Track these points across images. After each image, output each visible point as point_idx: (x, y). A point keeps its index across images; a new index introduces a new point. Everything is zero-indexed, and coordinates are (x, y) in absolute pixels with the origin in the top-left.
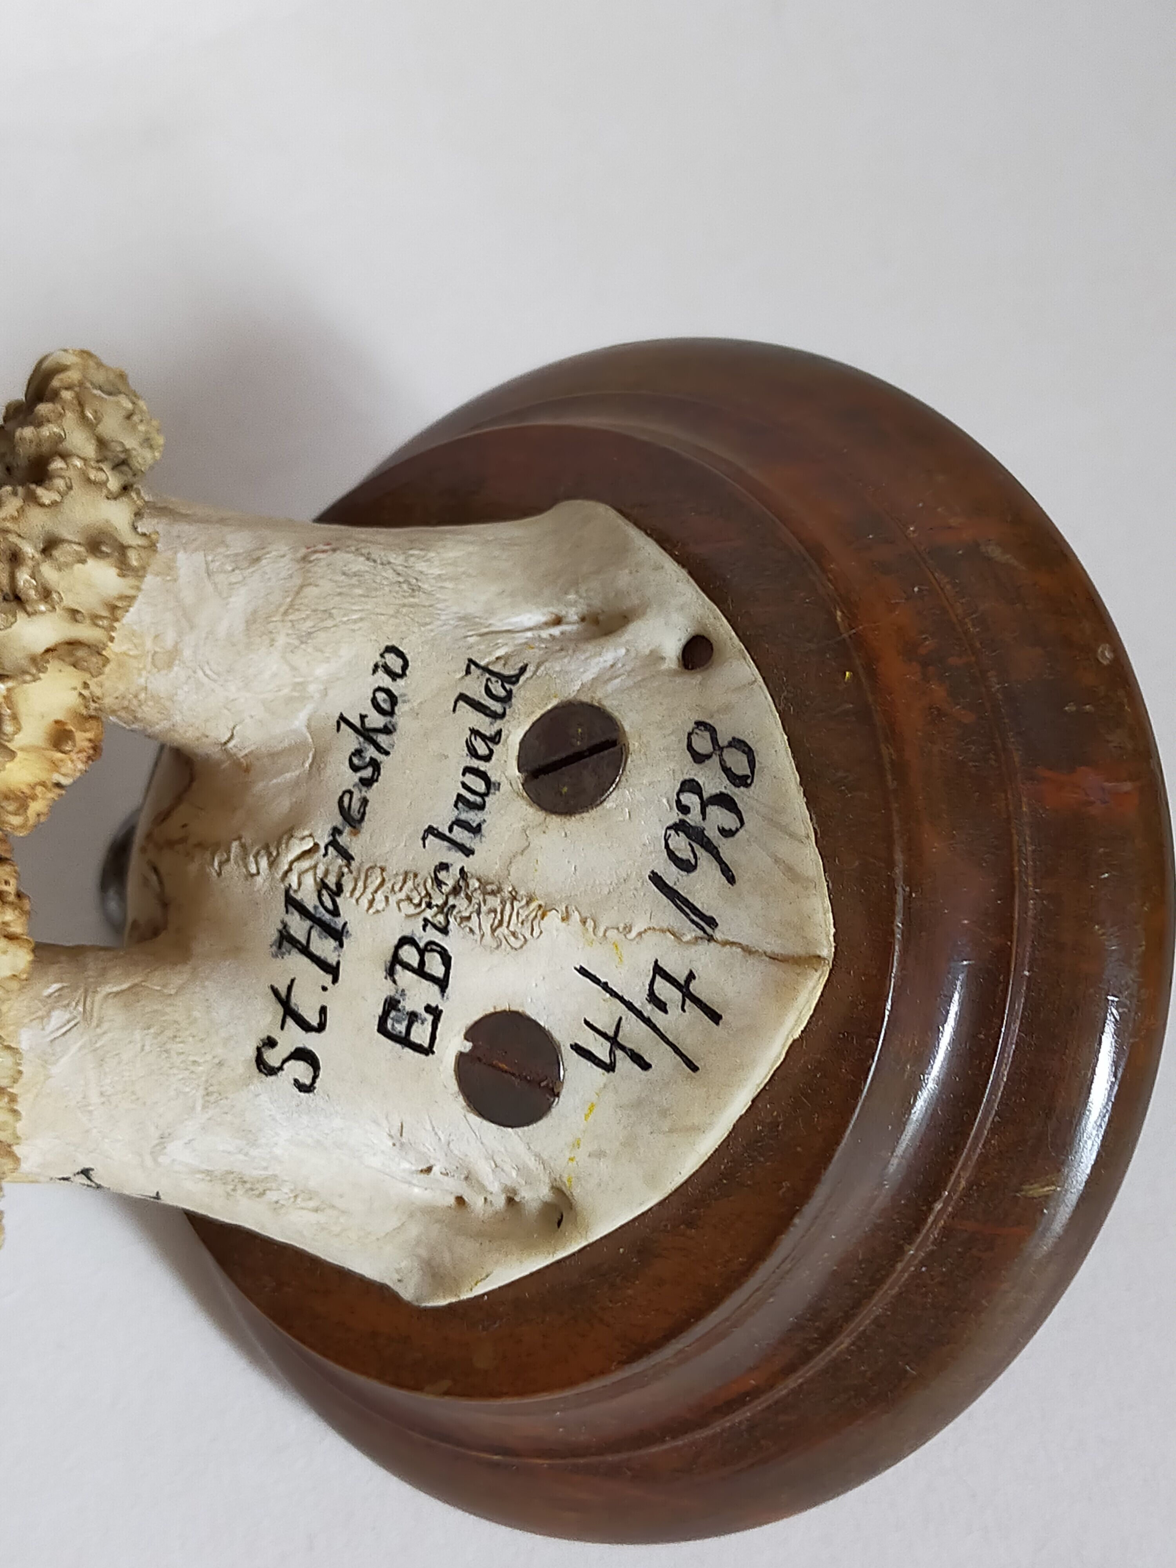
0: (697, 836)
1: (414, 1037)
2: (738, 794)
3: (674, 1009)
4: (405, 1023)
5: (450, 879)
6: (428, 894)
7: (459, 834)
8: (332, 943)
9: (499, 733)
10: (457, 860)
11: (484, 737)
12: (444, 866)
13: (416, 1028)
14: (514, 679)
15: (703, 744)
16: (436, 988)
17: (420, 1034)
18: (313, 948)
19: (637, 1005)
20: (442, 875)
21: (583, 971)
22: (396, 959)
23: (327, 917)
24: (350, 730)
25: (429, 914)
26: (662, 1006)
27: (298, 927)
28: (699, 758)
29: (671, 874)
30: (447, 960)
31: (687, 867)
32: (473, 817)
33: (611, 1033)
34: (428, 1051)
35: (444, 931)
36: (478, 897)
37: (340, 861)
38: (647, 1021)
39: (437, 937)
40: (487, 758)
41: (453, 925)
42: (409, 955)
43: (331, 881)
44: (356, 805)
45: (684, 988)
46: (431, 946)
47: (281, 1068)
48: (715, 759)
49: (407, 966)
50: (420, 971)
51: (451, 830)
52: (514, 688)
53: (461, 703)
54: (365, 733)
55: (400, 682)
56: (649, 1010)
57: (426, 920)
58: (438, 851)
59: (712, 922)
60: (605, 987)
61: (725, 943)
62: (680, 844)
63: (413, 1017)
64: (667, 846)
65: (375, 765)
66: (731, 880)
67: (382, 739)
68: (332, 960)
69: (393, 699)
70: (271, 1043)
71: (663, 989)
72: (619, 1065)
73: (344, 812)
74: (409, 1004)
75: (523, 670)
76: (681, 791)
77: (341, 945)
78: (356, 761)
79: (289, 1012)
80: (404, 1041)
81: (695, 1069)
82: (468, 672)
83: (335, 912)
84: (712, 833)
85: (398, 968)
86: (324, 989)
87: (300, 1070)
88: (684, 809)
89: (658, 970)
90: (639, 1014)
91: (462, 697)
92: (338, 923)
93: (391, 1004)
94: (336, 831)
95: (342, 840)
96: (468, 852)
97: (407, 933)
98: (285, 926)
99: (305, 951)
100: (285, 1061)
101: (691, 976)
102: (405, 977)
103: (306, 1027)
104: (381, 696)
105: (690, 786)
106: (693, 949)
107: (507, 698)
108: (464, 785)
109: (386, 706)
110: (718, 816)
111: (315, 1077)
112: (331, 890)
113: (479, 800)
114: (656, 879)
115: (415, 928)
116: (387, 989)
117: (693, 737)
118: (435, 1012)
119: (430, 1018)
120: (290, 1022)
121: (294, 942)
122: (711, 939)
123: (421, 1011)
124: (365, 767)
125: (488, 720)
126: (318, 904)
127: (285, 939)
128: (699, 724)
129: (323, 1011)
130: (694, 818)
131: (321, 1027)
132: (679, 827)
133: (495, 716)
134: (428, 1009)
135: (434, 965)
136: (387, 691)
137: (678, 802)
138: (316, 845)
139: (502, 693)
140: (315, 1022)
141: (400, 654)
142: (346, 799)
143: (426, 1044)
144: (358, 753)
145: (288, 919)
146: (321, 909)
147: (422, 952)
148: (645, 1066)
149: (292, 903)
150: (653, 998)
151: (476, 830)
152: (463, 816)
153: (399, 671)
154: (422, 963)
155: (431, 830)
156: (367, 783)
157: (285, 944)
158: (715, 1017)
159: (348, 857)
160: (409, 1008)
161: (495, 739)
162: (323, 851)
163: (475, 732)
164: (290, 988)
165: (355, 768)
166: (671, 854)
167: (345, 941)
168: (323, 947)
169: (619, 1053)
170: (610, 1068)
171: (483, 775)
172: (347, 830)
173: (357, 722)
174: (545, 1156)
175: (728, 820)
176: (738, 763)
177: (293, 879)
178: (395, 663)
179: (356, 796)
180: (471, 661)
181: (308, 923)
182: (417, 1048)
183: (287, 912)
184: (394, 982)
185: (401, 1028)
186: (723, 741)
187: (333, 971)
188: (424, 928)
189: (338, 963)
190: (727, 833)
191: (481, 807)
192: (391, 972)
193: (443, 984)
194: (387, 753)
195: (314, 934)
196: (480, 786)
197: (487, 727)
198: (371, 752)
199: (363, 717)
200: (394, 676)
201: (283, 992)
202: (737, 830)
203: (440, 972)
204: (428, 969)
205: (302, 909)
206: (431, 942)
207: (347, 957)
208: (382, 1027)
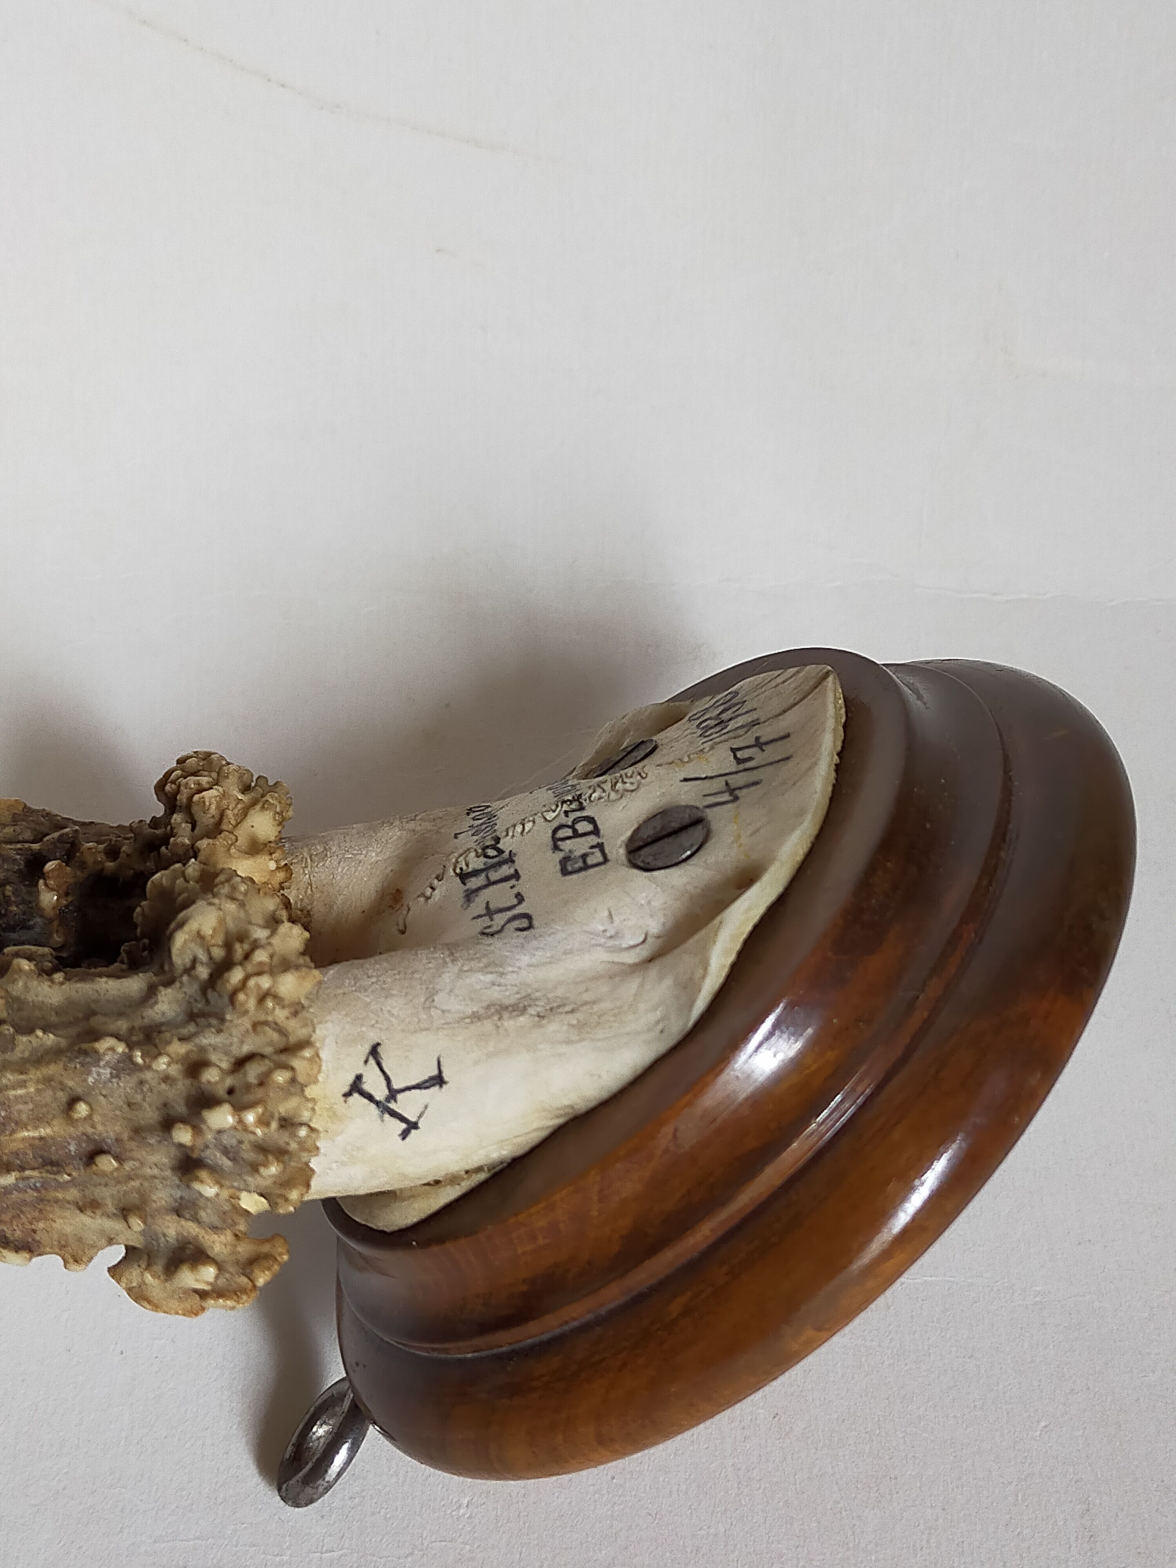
1: (591, 863)
3: (756, 754)
4: (581, 863)
8: (506, 866)
13: (590, 858)
16: (592, 837)
17: (594, 859)
18: (494, 880)
19: (733, 770)
22: (555, 841)
23: (496, 859)
25: (566, 807)
26: (750, 759)
27: (475, 883)
30: (591, 820)
33: (723, 789)
34: (606, 864)
35: (581, 808)
36: (594, 785)
38: (746, 770)
39: (580, 814)
41: (586, 802)
42: (564, 833)
43: (489, 841)
45: (756, 745)
46: (576, 821)
49: (565, 839)
50: (576, 835)
56: (741, 766)
57: (566, 812)
60: (706, 777)
63: (585, 856)
68: (512, 871)
70: (488, 928)
71: (745, 754)
72: (739, 795)
74: (577, 854)
77: (513, 861)
79: (493, 912)
80: (585, 869)
83: (500, 852)
84: (728, 716)
85: (560, 844)
86: (513, 887)
87: (518, 923)
89: (736, 751)
90: (736, 772)
92: (506, 855)
93: (564, 862)
97: (556, 826)
98: (467, 891)
99: (490, 883)
100: (503, 927)
101: (758, 739)
102: (567, 845)
103: (509, 908)
106: (751, 732)
111: (530, 921)
112: (491, 845)
115: (559, 821)
116: (558, 854)
118: (600, 846)
119: (597, 850)
120: (496, 916)
121: (478, 890)
122: (759, 724)
123: (586, 850)
126: (484, 861)
127: (470, 896)
129: (518, 895)
130: (713, 724)
131: (521, 900)
132: (707, 731)
134: (593, 846)
135: (583, 827)
140: (515, 901)
143: (602, 860)
145: (468, 886)
146: (489, 860)
147: (572, 827)
148: (756, 784)
149: (463, 877)
150: (740, 761)
154: (575, 831)
157: (472, 897)
160: (579, 854)
164: (487, 907)
167: (515, 857)
168: (501, 873)
169: (737, 792)
170: (736, 798)
175: (737, 707)
177: (462, 865)
181: (483, 875)
182: (597, 866)
183: (465, 883)
184: (561, 850)
185: (579, 865)
187: (516, 876)
188: (567, 816)
189: (516, 871)
192: (556, 848)
193: (596, 832)
195: (491, 873)
201: (483, 913)
202: (744, 704)
203: (590, 827)
204: (580, 831)
205: (476, 873)
206: (575, 819)
207: (520, 863)
208: (566, 873)
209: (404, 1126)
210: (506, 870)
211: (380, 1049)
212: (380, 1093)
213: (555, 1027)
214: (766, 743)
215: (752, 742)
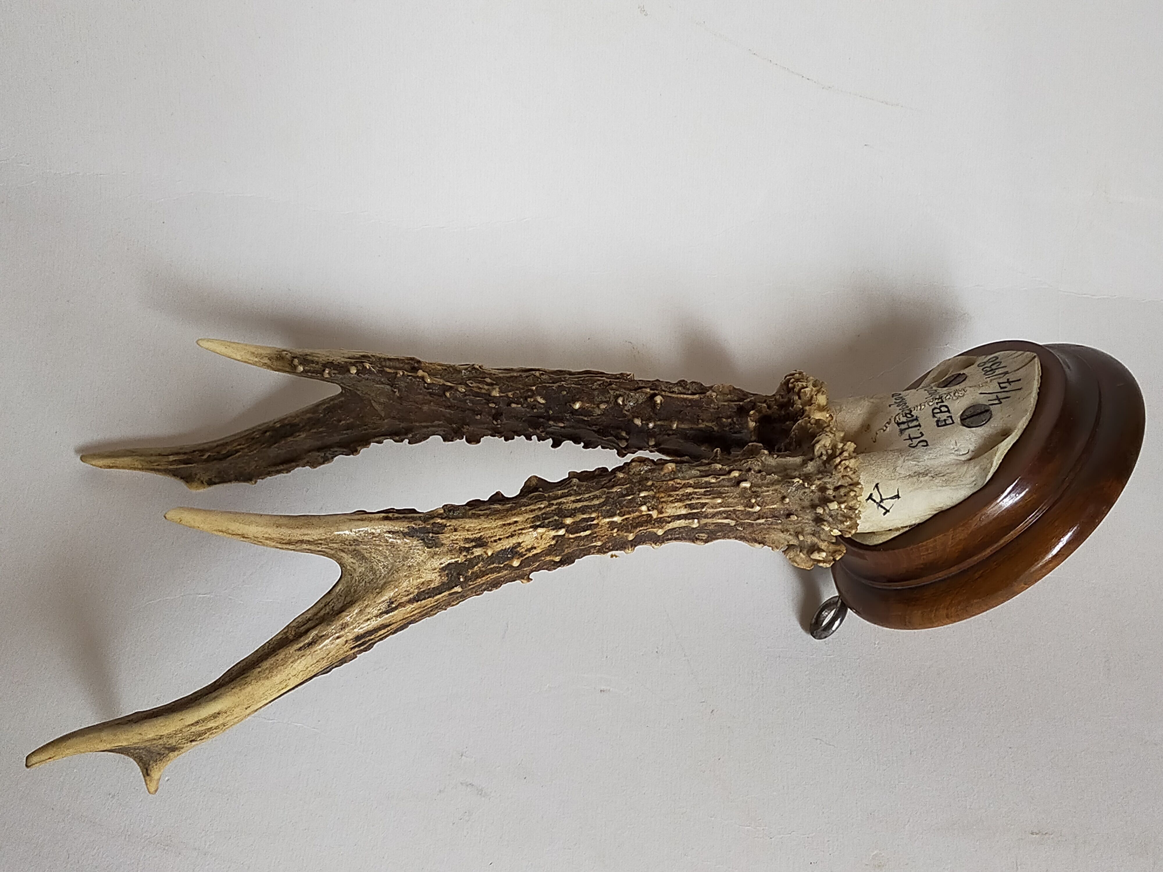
3: (1008, 386)
8: (915, 421)
13: (947, 421)
16: (947, 413)
17: (949, 422)
18: (911, 426)
19: (999, 391)
21: (981, 394)
22: (933, 413)
23: (911, 419)
25: (937, 401)
26: (1005, 387)
27: (903, 426)
30: (946, 406)
33: (996, 398)
34: (953, 424)
35: (942, 402)
38: (1004, 392)
39: (941, 404)
42: (935, 411)
45: (1008, 382)
46: (941, 406)
47: (917, 445)
49: (937, 413)
50: (941, 412)
56: (1002, 390)
59: (1007, 372)
60: (988, 393)
63: (945, 420)
64: (986, 374)
68: (917, 423)
70: (911, 444)
71: (1003, 385)
74: (942, 419)
77: (918, 420)
79: (912, 438)
80: (946, 425)
81: (1021, 389)
83: (912, 416)
85: (935, 415)
86: (918, 430)
87: (923, 443)
89: (1000, 383)
92: (915, 417)
93: (938, 421)
97: (933, 408)
99: (909, 428)
101: (1008, 379)
102: (938, 415)
103: (918, 437)
111: (927, 442)
112: (909, 413)
115: (934, 406)
116: (935, 420)
118: (951, 417)
120: (914, 440)
121: (905, 429)
123: (946, 418)
127: (902, 431)
129: (921, 433)
131: (922, 435)
134: (948, 417)
135: (944, 409)
137: (983, 371)
140: (920, 435)
141: (896, 394)
143: (951, 422)
145: (900, 427)
146: (908, 419)
147: (939, 409)
148: (1008, 398)
149: (899, 424)
150: (1001, 388)
154: (941, 410)
157: (903, 432)
158: (1019, 381)
164: (909, 436)
166: (988, 374)
168: (913, 424)
169: (1001, 400)
170: (1001, 403)
174: (997, 424)
177: (897, 420)
181: (906, 424)
182: (950, 425)
184: (936, 417)
185: (943, 424)
187: (919, 425)
188: (937, 404)
189: (919, 424)
192: (934, 416)
193: (949, 411)
195: (909, 424)
201: (908, 438)
203: (946, 409)
204: (943, 411)
205: (903, 423)
207: (921, 421)
208: (938, 426)
209: (884, 511)
210: (915, 423)
211: (879, 485)
212: (878, 500)
213: (937, 481)
214: (1012, 382)
215: (1006, 381)
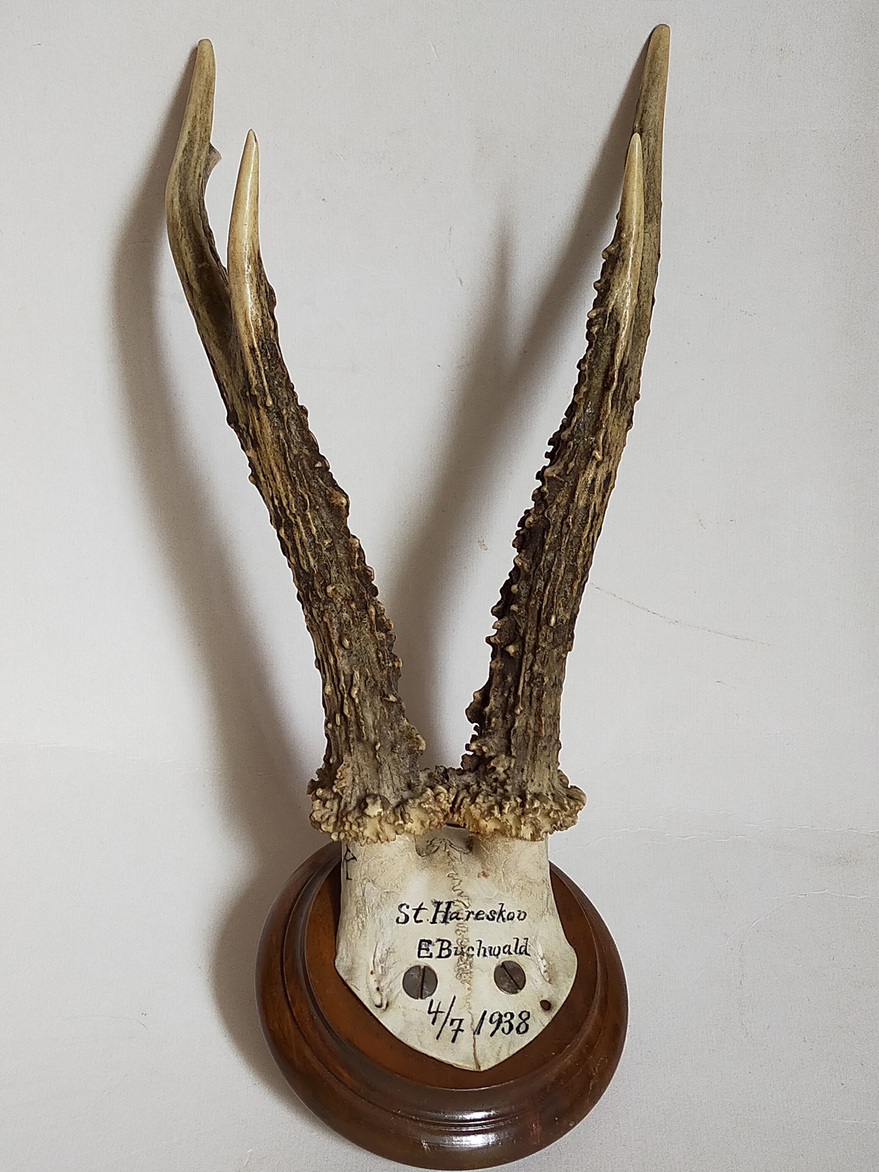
0: (500, 1021)
1: (422, 951)
2: (514, 1031)
3: (452, 1028)
4: (424, 947)
5: (471, 952)
6: (465, 947)
7: (482, 951)
8: (442, 920)
9: (511, 954)
10: (476, 952)
11: (509, 950)
12: (473, 949)
13: (425, 951)
14: (526, 954)
15: (524, 1016)
16: (438, 955)
17: (423, 953)
18: (438, 914)
19: (449, 1017)
20: (471, 949)
21: (455, 998)
22: (443, 941)
23: (449, 917)
24: (500, 908)
25: (459, 949)
26: (451, 1024)
27: (443, 907)
28: (520, 1016)
29: (487, 1017)
30: (447, 956)
31: (491, 1021)
32: (488, 954)
33: (439, 1010)
34: (419, 956)
35: (456, 954)
36: (468, 962)
37: (465, 917)
38: (446, 1021)
39: (453, 953)
40: (504, 952)
41: (458, 957)
42: (446, 945)
43: (460, 916)
44: (481, 916)
45: (458, 1029)
46: (450, 951)
47: (401, 912)
48: (521, 1021)
49: (442, 944)
50: (442, 949)
51: (483, 947)
52: (524, 955)
53: (516, 940)
54: (501, 912)
55: (517, 919)
56: (449, 1020)
57: (457, 948)
58: (476, 946)
59: (479, 1033)
60: (452, 1005)
61: (474, 1039)
62: (496, 1017)
63: (428, 950)
64: (494, 1013)
65: (493, 919)
66: (492, 1035)
67: (501, 918)
68: (437, 921)
69: (512, 919)
70: (408, 907)
71: (456, 1023)
72: (431, 1015)
73: (478, 914)
74: (430, 947)
75: (529, 955)
76: (509, 1013)
77: (442, 923)
78: (493, 912)
79: (418, 910)
80: (420, 948)
81: (437, 1038)
82: (525, 939)
83: (451, 919)
84: (502, 1026)
85: (441, 942)
86: (428, 920)
87: (402, 918)
88: (505, 1015)
89: (461, 1020)
90: (447, 1018)
91: (518, 940)
92: (448, 920)
93: (430, 942)
94: (473, 913)
95: (471, 915)
96: (478, 955)
97: (452, 943)
98: (442, 903)
99: (437, 911)
100: (404, 913)
101: (462, 1031)
102: (439, 945)
103: (415, 917)
104: (512, 915)
105: (512, 1016)
106: (471, 1029)
107: (521, 953)
108: (495, 948)
109: (510, 917)
110: (506, 1026)
111: (402, 923)
112: (457, 916)
113: (492, 953)
114: (485, 1013)
115: (454, 944)
116: (434, 940)
117: (525, 1013)
118: (431, 956)
119: (429, 955)
120: (415, 911)
121: (438, 907)
122: (474, 1034)
123: (430, 951)
124: (492, 916)
125: (514, 950)
126: (452, 912)
127: (438, 904)
128: (529, 1013)
129: (421, 921)
130: (504, 1019)
131: (417, 922)
132: (500, 1015)
133: (515, 951)
134: (431, 954)
135: (445, 953)
136: (514, 917)
137: (507, 1013)
138: (468, 908)
139: (522, 951)
140: (418, 919)
141: (525, 917)
142: (481, 913)
143: (421, 955)
144: (495, 913)
145: (444, 903)
146: (450, 914)
147: (447, 948)
148: (433, 1023)
149: (449, 904)
150: (453, 1021)
151: (485, 955)
152: (487, 951)
153: (520, 918)
154: (444, 949)
155: (481, 942)
156: (488, 918)
157: (436, 905)
158: (453, 1041)
159: (467, 919)
160: (430, 948)
161: (510, 953)
162: (467, 910)
163: (510, 947)
164: (424, 909)
165: (491, 913)
166: (492, 1015)
167: (444, 924)
168: (440, 917)
169: (434, 1014)
170: (429, 1012)
171: (499, 953)
172: (474, 916)
173: (503, 909)
174: (398, 998)
175: (506, 1031)
176: (522, 1028)
177: (457, 903)
178: (522, 917)
179: (484, 916)
180: (527, 939)
181: (445, 910)
182: (419, 953)
183: (446, 903)
184: (436, 942)
185: (423, 947)
186: (527, 1022)
187: (434, 922)
188: (455, 948)
189: (436, 923)
190: (503, 1030)
191: (491, 955)
192: (439, 940)
193: (440, 956)
194: (497, 921)
195: (443, 913)
196: (496, 953)
197: (512, 950)
198: (496, 916)
199: (505, 911)
200: (518, 917)
201: (422, 907)
202: (505, 1033)
203: (443, 955)
204: (443, 951)
205: (448, 908)
206: (451, 951)
207: (439, 925)
208: (422, 941)
214: (457, 1033)
215: (461, 1028)
